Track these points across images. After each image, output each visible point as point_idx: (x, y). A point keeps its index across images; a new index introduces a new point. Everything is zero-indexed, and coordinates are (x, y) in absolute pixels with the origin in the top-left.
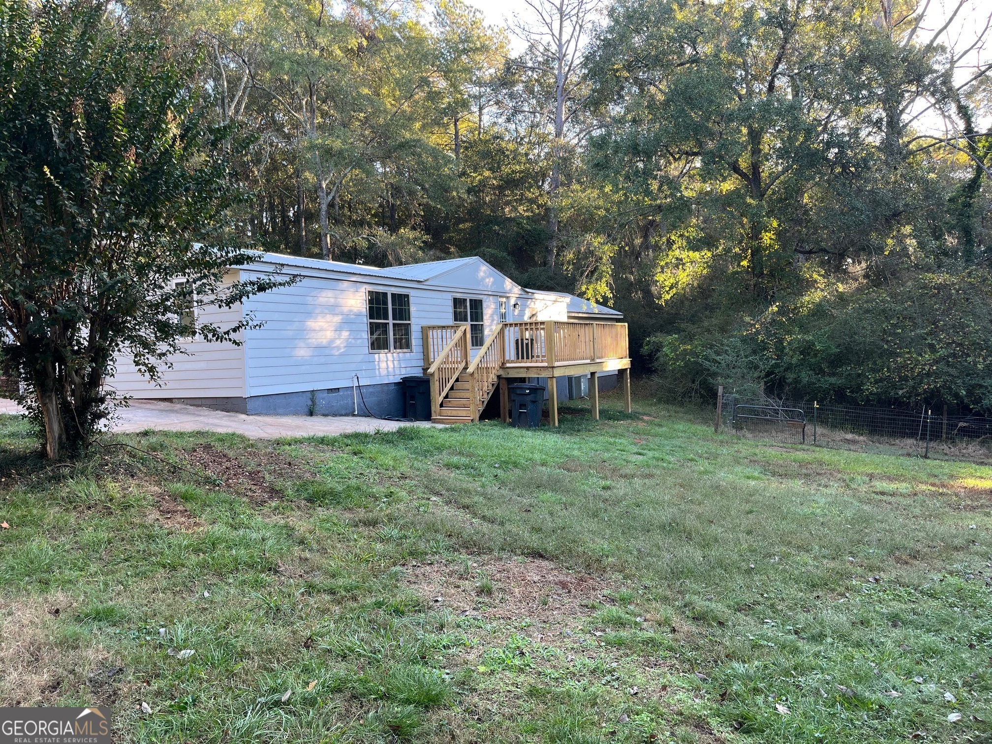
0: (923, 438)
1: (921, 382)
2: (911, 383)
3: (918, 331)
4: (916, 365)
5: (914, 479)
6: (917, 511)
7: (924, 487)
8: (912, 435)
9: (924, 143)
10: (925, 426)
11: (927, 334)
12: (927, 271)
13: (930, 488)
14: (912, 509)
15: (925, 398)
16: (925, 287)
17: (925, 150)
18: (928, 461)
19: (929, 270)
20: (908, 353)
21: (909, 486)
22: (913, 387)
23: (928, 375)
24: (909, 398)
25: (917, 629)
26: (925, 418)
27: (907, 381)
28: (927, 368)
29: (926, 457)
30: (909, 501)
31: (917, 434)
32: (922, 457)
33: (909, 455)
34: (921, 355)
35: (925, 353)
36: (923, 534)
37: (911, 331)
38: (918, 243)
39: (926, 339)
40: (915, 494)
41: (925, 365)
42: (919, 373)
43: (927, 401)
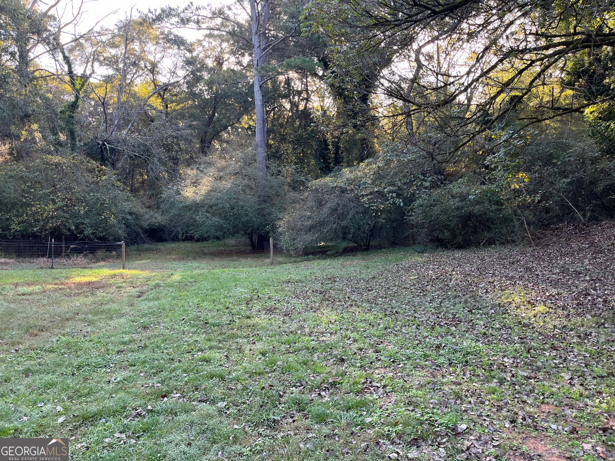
0: (50, 257)
1: (48, 222)
2: (42, 223)
3: (44, 191)
4: (44, 212)
5: (45, 282)
6: (45, 302)
7: (50, 286)
8: (43, 256)
9: (44, 74)
10: (51, 249)
11: (49, 192)
12: (48, 154)
13: (54, 286)
14: (43, 301)
15: (51, 232)
16: (48, 164)
17: (44, 78)
18: (53, 270)
19: (50, 153)
20: (39, 204)
21: (41, 287)
22: (43, 226)
23: (52, 218)
24: (41, 233)
25: (40, 374)
26: (50, 244)
27: (39, 222)
28: (51, 213)
29: (52, 268)
30: (40, 297)
31: (46, 255)
32: (49, 268)
33: (42, 268)
34: (47, 206)
35: (49, 204)
36: (48, 315)
37: (40, 191)
38: (42, 136)
39: (49, 196)
40: (45, 292)
41: (50, 212)
42: (46, 217)
43: (52, 234)
